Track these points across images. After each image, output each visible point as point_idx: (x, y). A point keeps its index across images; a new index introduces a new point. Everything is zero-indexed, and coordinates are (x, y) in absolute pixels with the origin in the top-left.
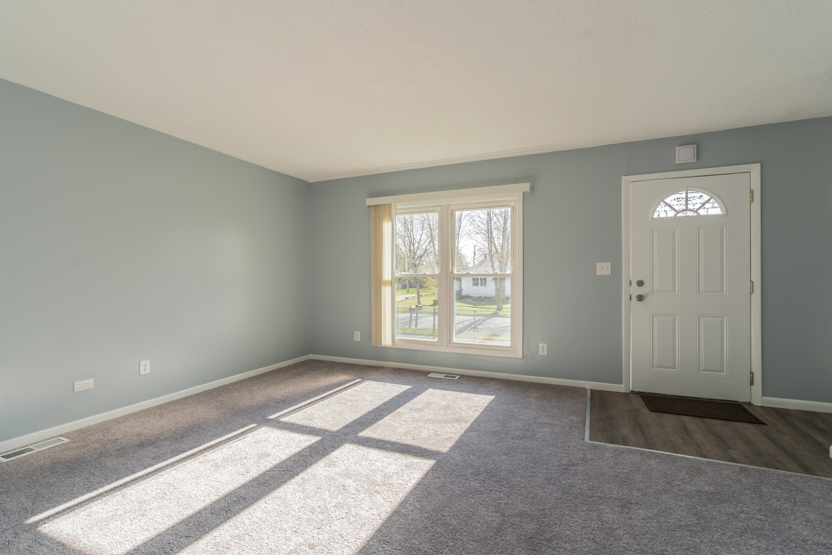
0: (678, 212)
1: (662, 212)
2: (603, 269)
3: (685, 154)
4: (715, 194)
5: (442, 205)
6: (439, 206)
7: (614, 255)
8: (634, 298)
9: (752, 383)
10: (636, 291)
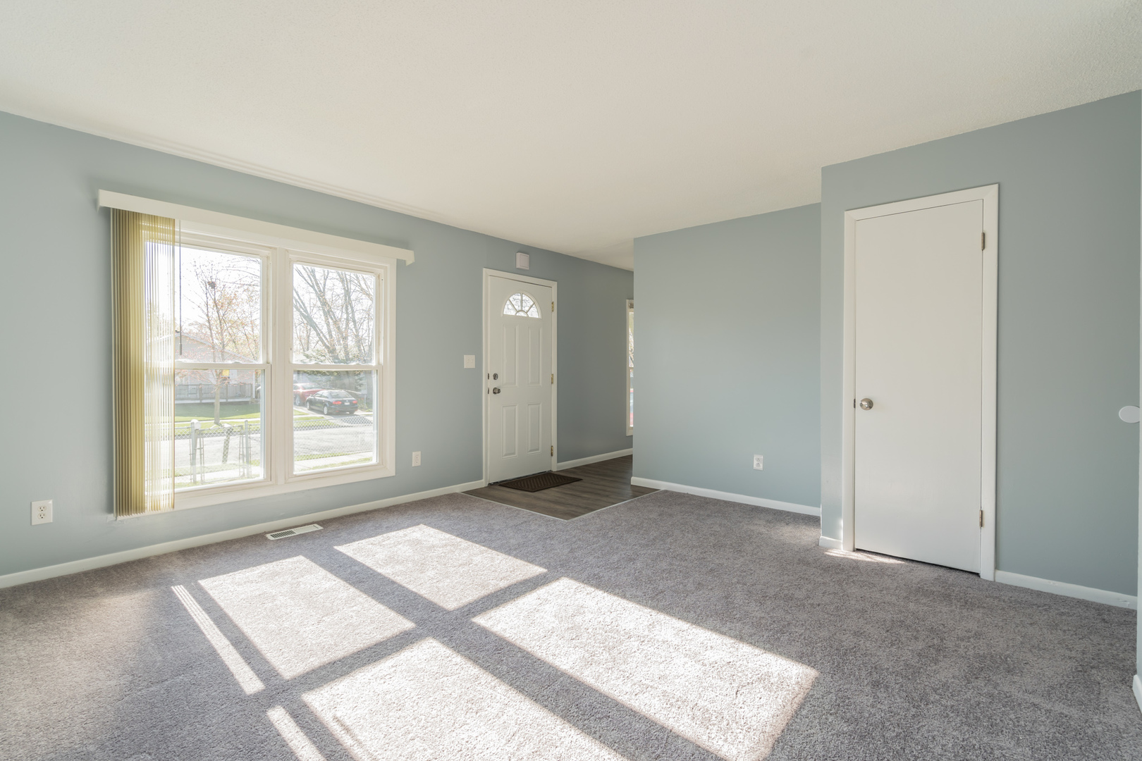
0: (518, 312)
1: (509, 311)
2: (469, 362)
3: (522, 261)
4: (538, 301)
5: (275, 249)
6: (270, 248)
7: (477, 349)
8: (491, 391)
9: (552, 455)
10: (492, 384)
